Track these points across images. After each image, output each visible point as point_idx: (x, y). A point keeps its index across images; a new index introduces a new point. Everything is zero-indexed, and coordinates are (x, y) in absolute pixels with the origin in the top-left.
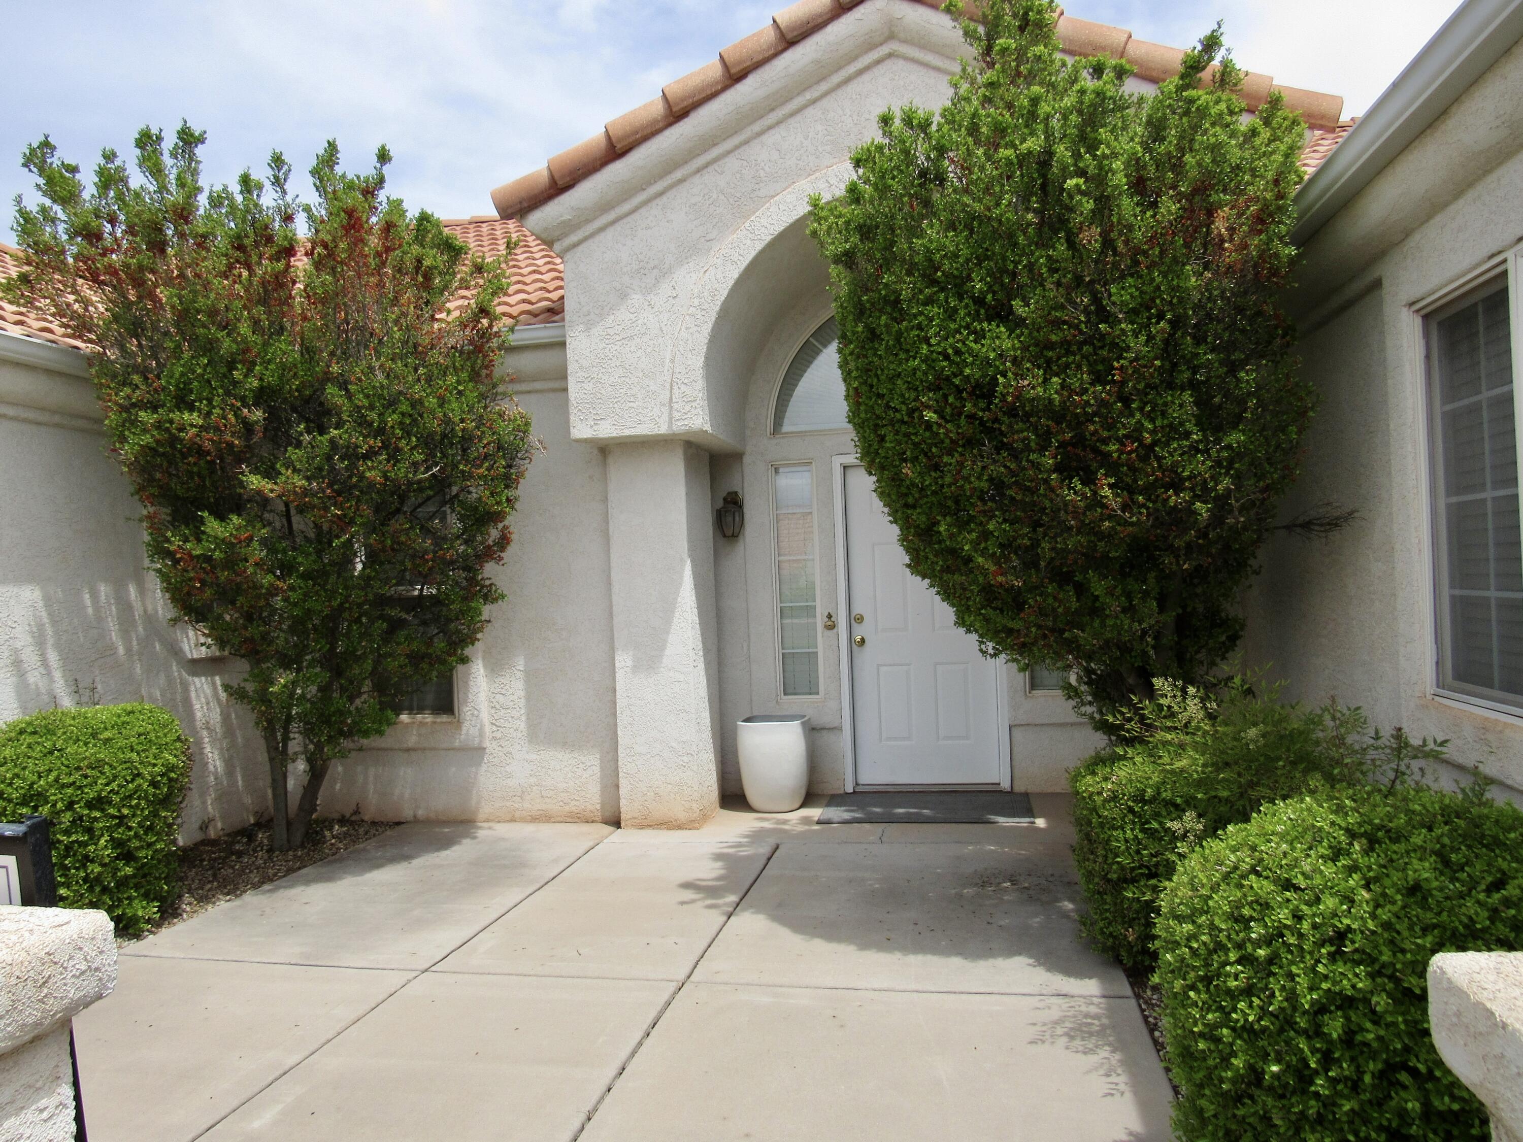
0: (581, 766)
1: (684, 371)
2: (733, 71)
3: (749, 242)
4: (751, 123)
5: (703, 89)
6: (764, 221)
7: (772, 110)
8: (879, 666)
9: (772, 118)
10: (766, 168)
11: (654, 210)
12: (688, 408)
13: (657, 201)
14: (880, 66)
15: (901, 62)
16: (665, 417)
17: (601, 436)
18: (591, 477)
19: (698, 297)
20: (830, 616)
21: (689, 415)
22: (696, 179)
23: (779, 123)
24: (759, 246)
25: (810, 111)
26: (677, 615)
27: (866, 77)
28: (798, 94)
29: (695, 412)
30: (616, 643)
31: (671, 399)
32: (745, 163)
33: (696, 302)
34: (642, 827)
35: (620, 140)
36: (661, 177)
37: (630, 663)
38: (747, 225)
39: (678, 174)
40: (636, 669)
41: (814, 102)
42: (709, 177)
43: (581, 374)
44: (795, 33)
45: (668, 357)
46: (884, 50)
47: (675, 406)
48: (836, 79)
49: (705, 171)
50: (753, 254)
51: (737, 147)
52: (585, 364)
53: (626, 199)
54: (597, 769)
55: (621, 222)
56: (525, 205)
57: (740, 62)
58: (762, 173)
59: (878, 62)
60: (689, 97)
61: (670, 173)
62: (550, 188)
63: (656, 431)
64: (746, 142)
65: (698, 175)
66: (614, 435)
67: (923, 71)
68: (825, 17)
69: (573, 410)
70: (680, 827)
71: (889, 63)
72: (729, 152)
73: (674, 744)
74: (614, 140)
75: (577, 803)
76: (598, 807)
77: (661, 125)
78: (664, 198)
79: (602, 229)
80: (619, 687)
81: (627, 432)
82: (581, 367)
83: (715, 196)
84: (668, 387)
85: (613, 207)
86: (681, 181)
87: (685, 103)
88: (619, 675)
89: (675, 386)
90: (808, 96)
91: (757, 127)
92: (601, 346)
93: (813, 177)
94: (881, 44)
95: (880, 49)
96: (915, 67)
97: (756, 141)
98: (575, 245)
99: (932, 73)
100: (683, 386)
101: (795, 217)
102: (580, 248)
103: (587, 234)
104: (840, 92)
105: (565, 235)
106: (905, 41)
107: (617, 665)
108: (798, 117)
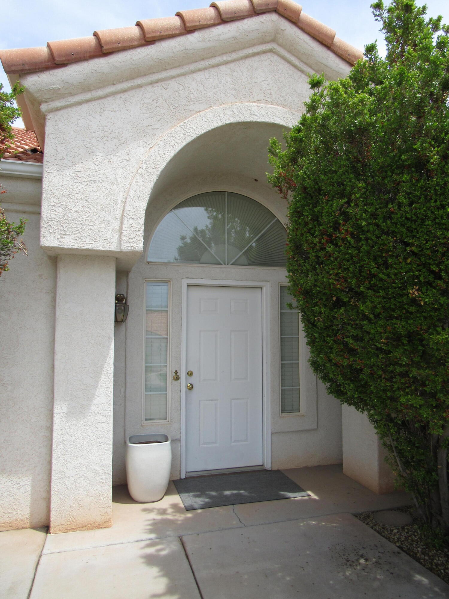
0: (16, 486)
1: (133, 210)
2: (188, 25)
3: (182, 135)
4: (188, 64)
5: (167, 30)
6: (193, 125)
7: (203, 59)
8: (200, 401)
9: (201, 65)
10: (195, 93)
11: (118, 100)
12: (133, 235)
13: (121, 95)
14: (264, 55)
15: (276, 57)
16: (115, 239)
17: (65, 246)
18: (40, 276)
19: (146, 163)
20: (176, 372)
21: (134, 240)
22: (149, 88)
23: (205, 69)
24: (189, 140)
25: (223, 68)
26: (103, 376)
27: (256, 59)
28: (219, 55)
29: (139, 238)
30: (56, 396)
31: (121, 228)
32: (182, 87)
33: (144, 166)
34: (67, 531)
35: (107, 43)
36: (127, 80)
37: (65, 410)
38: (182, 124)
39: (139, 81)
40: (70, 414)
41: (226, 63)
42: (158, 89)
43: (53, 200)
44: (228, 16)
45: (120, 198)
46: (269, 46)
47: (124, 233)
48: (242, 53)
49: (155, 85)
50: (184, 143)
51: (178, 76)
52: (57, 193)
53: (101, 87)
54: (29, 488)
55: (94, 103)
56: (27, 67)
57: (193, 21)
58: (192, 96)
59: (264, 52)
60: (158, 31)
61: (134, 79)
62: (48, 61)
63: (107, 248)
64: (184, 75)
65: (150, 86)
66: (76, 247)
67: (287, 65)
68: (246, 14)
69: (43, 224)
70: (97, 527)
71: (269, 55)
72: (173, 77)
73: (96, 468)
74: (103, 42)
75: (10, 515)
76: (28, 516)
77: (136, 43)
78: (126, 95)
79: (80, 103)
80: (55, 427)
81: (86, 246)
82: (54, 196)
83: (161, 102)
84: (119, 219)
85: (90, 90)
86: (140, 86)
87: (154, 35)
88: (57, 419)
89: (125, 219)
90: (225, 58)
91: (193, 67)
92: (71, 183)
93: (224, 106)
94: (268, 42)
95: (267, 45)
96: (282, 61)
97: (190, 76)
98: (58, 109)
99: (292, 68)
100: (131, 220)
101: (212, 127)
102: (61, 113)
103: (68, 103)
104: (241, 62)
105: (51, 100)
106: (280, 45)
107: (55, 411)
108: (216, 69)
